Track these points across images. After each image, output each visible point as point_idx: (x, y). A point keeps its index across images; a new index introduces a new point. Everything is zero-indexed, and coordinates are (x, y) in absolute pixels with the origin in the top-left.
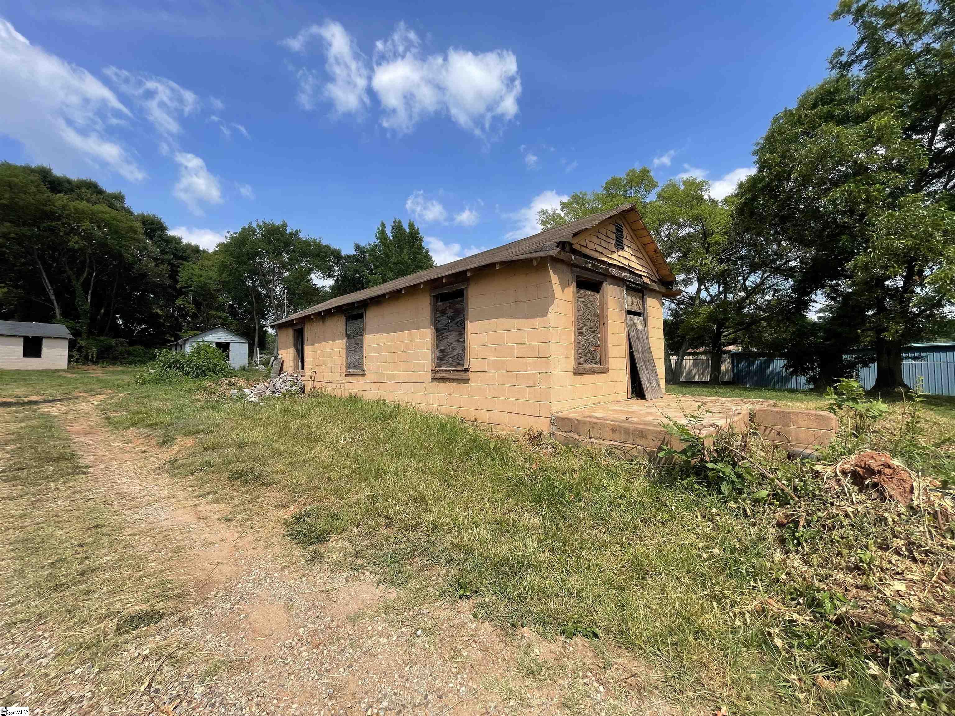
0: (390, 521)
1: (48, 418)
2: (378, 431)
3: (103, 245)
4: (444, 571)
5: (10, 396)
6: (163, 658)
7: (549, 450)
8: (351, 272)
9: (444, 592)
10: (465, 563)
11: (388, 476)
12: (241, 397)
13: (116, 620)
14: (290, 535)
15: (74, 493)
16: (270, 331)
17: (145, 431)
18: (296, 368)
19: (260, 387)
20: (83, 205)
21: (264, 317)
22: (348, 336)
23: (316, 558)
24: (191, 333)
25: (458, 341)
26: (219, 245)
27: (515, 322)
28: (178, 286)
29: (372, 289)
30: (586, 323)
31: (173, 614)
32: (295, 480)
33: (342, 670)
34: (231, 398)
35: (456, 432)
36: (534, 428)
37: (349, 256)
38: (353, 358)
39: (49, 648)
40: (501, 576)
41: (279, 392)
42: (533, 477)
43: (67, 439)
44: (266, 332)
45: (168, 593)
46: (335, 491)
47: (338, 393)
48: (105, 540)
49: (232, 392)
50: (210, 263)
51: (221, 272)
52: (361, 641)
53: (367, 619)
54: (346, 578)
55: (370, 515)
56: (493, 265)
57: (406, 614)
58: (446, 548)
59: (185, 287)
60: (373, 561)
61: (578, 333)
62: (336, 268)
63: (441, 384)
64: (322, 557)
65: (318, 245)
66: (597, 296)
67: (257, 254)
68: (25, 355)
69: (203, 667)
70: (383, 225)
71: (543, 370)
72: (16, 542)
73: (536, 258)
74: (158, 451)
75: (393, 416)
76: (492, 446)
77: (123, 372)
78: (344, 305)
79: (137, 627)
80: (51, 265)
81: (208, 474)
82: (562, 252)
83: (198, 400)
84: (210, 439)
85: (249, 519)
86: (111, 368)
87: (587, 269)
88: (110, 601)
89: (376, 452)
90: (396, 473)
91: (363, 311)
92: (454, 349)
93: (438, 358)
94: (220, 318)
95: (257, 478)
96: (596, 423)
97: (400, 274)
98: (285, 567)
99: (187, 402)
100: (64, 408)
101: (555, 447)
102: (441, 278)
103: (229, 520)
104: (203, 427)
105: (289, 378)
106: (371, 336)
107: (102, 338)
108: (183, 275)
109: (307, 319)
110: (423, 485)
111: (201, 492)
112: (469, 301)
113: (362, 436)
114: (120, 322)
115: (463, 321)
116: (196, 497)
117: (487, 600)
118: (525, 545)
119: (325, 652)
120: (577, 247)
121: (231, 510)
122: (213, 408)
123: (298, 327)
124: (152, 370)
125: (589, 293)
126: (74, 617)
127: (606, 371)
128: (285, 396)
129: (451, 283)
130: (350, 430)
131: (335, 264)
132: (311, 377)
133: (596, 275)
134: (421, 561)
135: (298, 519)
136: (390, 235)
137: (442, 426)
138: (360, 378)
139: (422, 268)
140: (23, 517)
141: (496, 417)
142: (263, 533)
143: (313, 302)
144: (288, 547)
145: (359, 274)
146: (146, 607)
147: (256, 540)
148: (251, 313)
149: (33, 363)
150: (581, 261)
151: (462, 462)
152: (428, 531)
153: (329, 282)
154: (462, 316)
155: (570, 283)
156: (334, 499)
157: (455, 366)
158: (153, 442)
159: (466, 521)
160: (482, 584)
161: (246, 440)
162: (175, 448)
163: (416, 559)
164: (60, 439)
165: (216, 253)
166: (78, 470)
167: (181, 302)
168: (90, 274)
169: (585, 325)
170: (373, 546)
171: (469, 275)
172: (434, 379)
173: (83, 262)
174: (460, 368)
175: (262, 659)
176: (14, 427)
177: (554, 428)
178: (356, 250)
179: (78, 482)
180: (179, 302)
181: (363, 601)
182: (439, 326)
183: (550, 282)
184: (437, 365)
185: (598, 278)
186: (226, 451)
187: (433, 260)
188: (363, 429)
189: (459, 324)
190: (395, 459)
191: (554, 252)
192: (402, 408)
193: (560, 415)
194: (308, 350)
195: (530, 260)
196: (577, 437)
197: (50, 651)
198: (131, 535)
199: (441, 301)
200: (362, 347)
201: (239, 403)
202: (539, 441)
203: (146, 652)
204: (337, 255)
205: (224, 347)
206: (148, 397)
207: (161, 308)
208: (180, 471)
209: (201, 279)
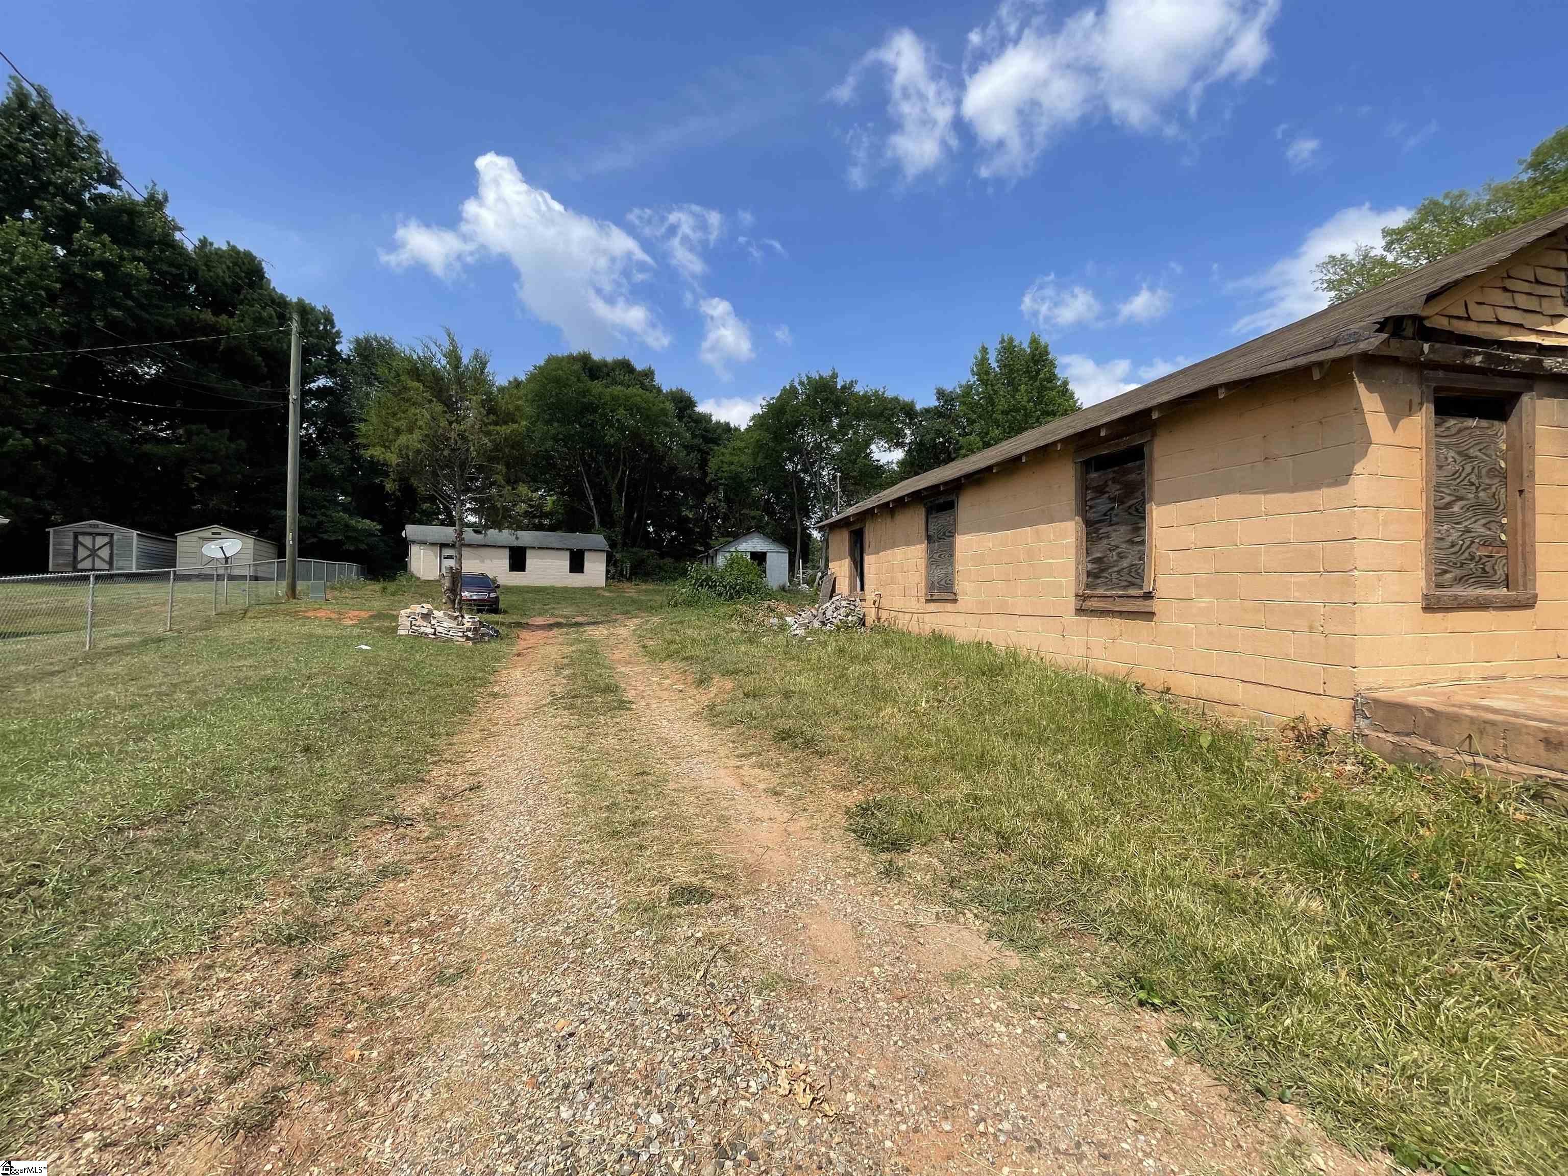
0: (1005, 843)
1: (593, 643)
2: (981, 692)
3: (635, 435)
4: (1107, 949)
5: (562, 616)
6: (716, 948)
7: (1348, 768)
8: (932, 435)
9: (1108, 985)
10: (1149, 946)
11: (1000, 769)
12: (783, 628)
13: (667, 887)
14: (855, 831)
15: (621, 730)
16: (816, 534)
17: (681, 665)
18: (852, 588)
19: (806, 615)
20: (618, 389)
21: (807, 515)
22: (929, 538)
23: (891, 873)
24: (722, 540)
25: (1131, 542)
26: (754, 418)
27: (1264, 501)
28: (708, 480)
29: (966, 460)
30: (1462, 492)
31: (722, 898)
32: (858, 754)
33: (936, 1047)
34: (770, 629)
35: (1126, 710)
36: (1310, 716)
37: (927, 411)
38: (938, 573)
39: (612, 898)
40: (1229, 992)
41: (831, 623)
42: (1308, 817)
43: (610, 668)
44: (810, 536)
45: (717, 871)
46: (915, 778)
47: (914, 628)
48: (651, 791)
49: (771, 620)
50: (742, 444)
51: (755, 455)
52: (964, 1015)
53: (972, 985)
54: (937, 914)
55: (971, 825)
56: (1212, 390)
57: (1037, 998)
58: (1108, 911)
59: (714, 480)
60: (981, 898)
61: (1437, 516)
62: (908, 432)
63: (1095, 621)
64: (900, 873)
65: (880, 398)
66: (1502, 428)
67: (798, 424)
68: (571, 571)
69: (759, 976)
70: (984, 350)
71: (1336, 597)
72: (578, 776)
73: (1320, 364)
74: (695, 692)
75: (1007, 671)
76: (1205, 741)
77: (658, 592)
78: (924, 489)
79: (687, 903)
80: (590, 466)
81: (749, 728)
82: (1394, 343)
83: (733, 630)
84: (750, 683)
85: (800, 798)
86: (644, 587)
87: (1472, 369)
88: (661, 863)
89: (978, 727)
90: (1014, 766)
91: (954, 497)
92: (1121, 556)
93: (1089, 574)
94: (754, 518)
95: (809, 742)
96: (1493, 723)
97: (1016, 429)
98: (850, 874)
99: (721, 631)
100: (605, 632)
101: (1366, 764)
102: (1097, 429)
103: (776, 794)
104: (742, 666)
105: (844, 603)
106: (967, 537)
107: (635, 549)
108: (713, 463)
109: (868, 514)
110: (1061, 794)
111: (742, 751)
112: (1156, 466)
113: (954, 698)
114: (651, 529)
115: (1143, 503)
116: (738, 756)
117: (1197, 1024)
118: (1286, 946)
119: (911, 1012)
120: (1442, 323)
121: (778, 781)
122: (751, 641)
123: (857, 527)
124: (683, 590)
125: (1473, 423)
126: (630, 871)
127: (1529, 604)
128: (838, 629)
129: (1119, 436)
130: (935, 688)
131: (906, 424)
132: (875, 602)
133: (1498, 379)
134: (1063, 922)
135: (865, 810)
136: (994, 365)
137: (1099, 697)
138: (949, 606)
139: (1053, 414)
140: (581, 749)
141: (1214, 689)
142: (819, 819)
143: (874, 487)
144: (852, 846)
145: (943, 437)
146: (695, 880)
147: (811, 827)
148: (792, 509)
149: (577, 580)
150: (1451, 353)
151: (1138, 764)
152: (1073, 873)
153: (898, 455)
154: (1138, 494)
155: (1415, 407)
156: (912, 790)
157: (1125, 588)
158: (690, 679)
159: (1149, 873)
160: (1185, 992)
161: (793, 688)
162: (714, 690)
163: (1053, 915)
164: (605, 667)
165: (749, 429)
166: (623, 705)
167: (711, 500)
168: (624, 472)
169: (1461, 499)
170: (978, 875)
171: (1155, 416)
172: (1080, 611)
173: (618, 460)
174: (1132, 592)
175: (827, 990)
176: (567, 650)
177: (1363, 723)
178: (938, 399)
179: (623, 718)
180: (709, 500)
181: (965, 957)
182: (1092, 516)
183: (1359, 410)
184: (1088, 586)
185: (1503, 385)
186: (770, 700)
187: (1076, 396)
188: (956, 688)
189: (1132, 511)
190: (1011, 742)
191: (1372, 342)
192: (1021, 659)
193: (1381, 695)
194: (869, 560)
195: (1306, 370)
196: (1432, 748)
197: (613, 902)
198: (674, 790)
199: (1096, 470)
200: (952, 555)
201: (781, 637)
202: (1323, 745)
203: (699, 935)
204: (909, 411)
205: (759, 558)
206: (682, 622)
207: (691, 508)
208: (719, 719)
209: (733, 467)
